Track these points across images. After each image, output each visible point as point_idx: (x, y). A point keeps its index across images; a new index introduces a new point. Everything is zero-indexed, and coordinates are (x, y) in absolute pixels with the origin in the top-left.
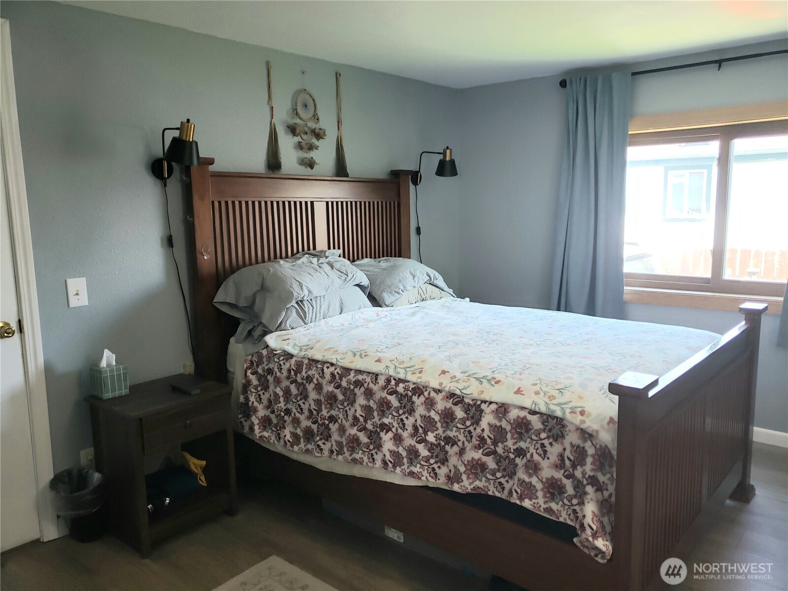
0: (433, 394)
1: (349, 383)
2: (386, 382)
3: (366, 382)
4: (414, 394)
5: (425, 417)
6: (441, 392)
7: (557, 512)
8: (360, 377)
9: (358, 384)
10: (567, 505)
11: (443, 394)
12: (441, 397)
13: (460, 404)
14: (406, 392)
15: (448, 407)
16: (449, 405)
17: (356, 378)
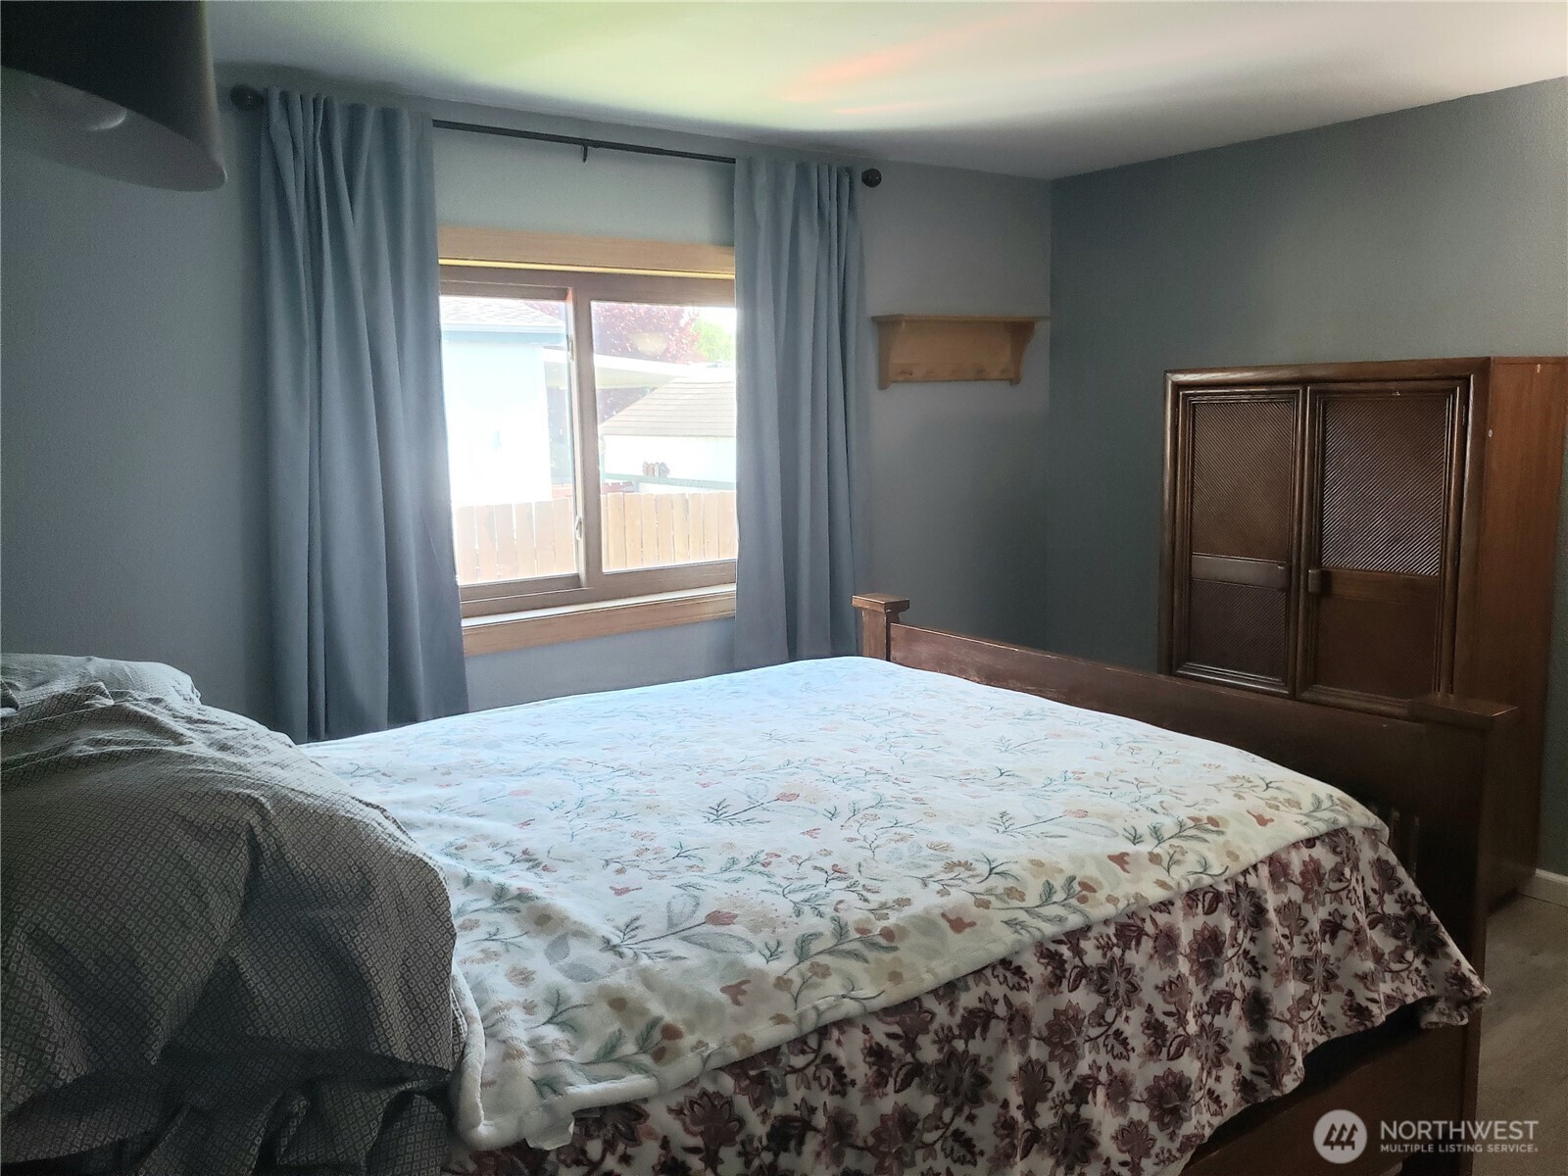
0: (1162, 918)
1: (945, 1039)
2: (1048, 964)
3: (995, 1002)
4: (1126, 947)
5: (1171, 982)
6: (1173, 904)
7: (1395, 994)
8: (968, 999)
9: (978, 1020)
10: (1402, 971)
11: (1179, 904)
12: (1181, 914)
13: (1220, 905)
14: (1109, 954)
15: (1199, 928)
16: (1199, 920)
17: (961, 1011)
